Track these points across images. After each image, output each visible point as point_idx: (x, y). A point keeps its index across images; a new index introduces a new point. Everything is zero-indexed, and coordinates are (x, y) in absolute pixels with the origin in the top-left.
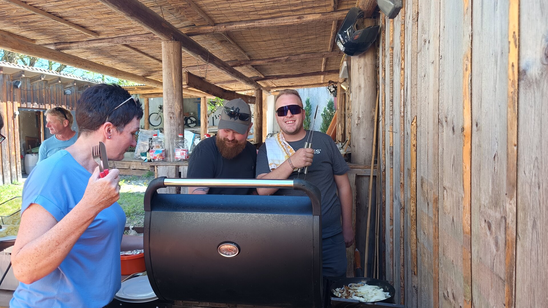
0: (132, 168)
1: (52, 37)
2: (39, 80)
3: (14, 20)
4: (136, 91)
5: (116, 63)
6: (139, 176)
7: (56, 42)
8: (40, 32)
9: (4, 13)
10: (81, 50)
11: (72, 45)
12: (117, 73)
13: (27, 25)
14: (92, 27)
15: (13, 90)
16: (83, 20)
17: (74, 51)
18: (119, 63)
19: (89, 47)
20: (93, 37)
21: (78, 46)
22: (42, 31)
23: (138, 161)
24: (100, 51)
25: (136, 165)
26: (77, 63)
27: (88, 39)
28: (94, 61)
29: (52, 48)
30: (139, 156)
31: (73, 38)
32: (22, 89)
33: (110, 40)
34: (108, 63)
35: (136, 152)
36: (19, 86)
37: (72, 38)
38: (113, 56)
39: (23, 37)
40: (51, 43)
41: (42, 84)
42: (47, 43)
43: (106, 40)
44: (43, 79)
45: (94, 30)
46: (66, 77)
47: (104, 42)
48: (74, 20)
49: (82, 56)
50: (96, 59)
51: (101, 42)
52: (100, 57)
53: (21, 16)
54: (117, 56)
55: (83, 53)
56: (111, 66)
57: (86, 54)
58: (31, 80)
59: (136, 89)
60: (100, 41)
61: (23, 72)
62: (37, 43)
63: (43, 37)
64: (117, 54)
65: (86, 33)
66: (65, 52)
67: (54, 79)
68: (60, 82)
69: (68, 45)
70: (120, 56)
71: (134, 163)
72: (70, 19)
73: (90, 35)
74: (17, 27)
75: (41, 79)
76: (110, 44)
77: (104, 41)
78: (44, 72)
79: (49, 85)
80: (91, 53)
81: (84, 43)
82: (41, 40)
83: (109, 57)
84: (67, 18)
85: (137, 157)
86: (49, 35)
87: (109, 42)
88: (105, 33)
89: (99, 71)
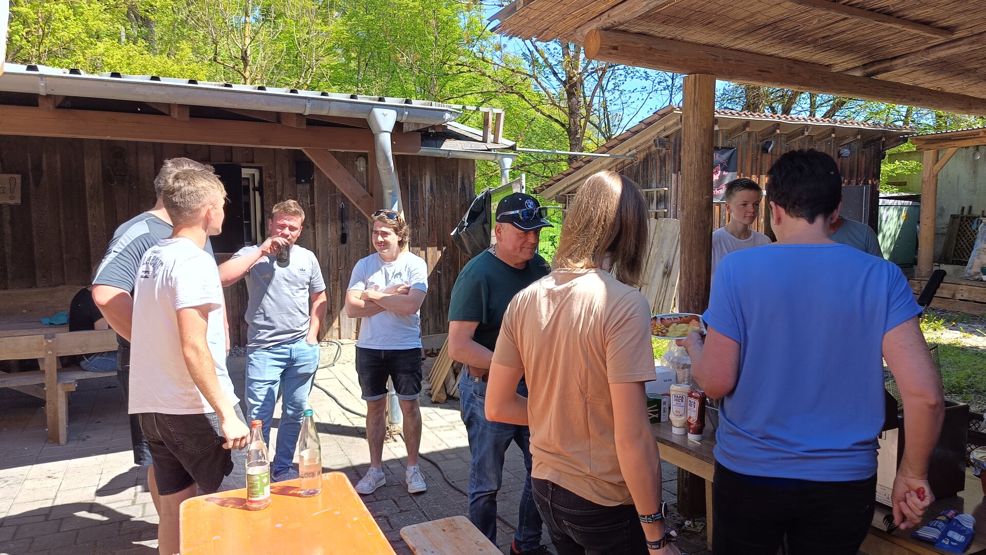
0: (959, 296)
1: (862, 53)
2: (801, 137)
3: (809, 36)
5: (970, 83)
6: (975, 316)
7: (866, 61)
8: (844, 50)
9: (798, 27)
10: (907, 70)
11: (894, 63)
12: (970, 104)
13: (828, 44)
14: (943, 19)
15: (761, 156)
16: (931, 10)
17: (899, 75)
18: (976, 83)
19: (929, 59)
20: (941, 39)
21: (906, 62)
22: (847, 47)
23: (974, 283)
24: (944, 66)
25: (970, 292)
26: (898, 95)
27: (928, 46)
28: (926, 86)
29: (858, 73)
30: (977, 273)
31: (899, 50)
32: (774, 153)
33: (974, 38)
34: (953, 86)
35: (969, 265)
36: (769, 150)
37: (899, 48)
38: (969, 70)
39: (813, 64)
40: (857, 65)
41: (804, 143)
42: (850, 66)
43: (965, 41)
44: (806, 133)
45: (945, 24)
46: (845, 125)
47: (960, 46)
48: (913, 14)
49: (906, 81)
50: (930, 82)
51: (954, 47)
52: (940, 77)
53: (822, 27)
54: (977, 69)
55: (906, 76)
56: (957, 91)
57: (915, 74)
58: (788, 138)
60: (952, 45)
61: (778, 125)
62: (834, 70)
63: (846, 58)
64: (978, 66)
65: (928, 35)
66: (881, 77)
67: (824, 132)
68: (833, 135)
69: (887, 64)
70: (983, 69)
71: (965, 288)
72: (906, 13)
73: (937, 36)
74: (810, 48)
75: (803, 134)
76: (972, 46)
77: (960, 43)
78: (809, 122)
79: (815, 143)
80: (924, 72)
81: (919, 54)
82: (841, 63)
83: (959, 74)
84: (901, 13)
85: (971, 276)
86: (858, 52)
87: (973, 43)
88: (967, 26)
89: (937, 104)
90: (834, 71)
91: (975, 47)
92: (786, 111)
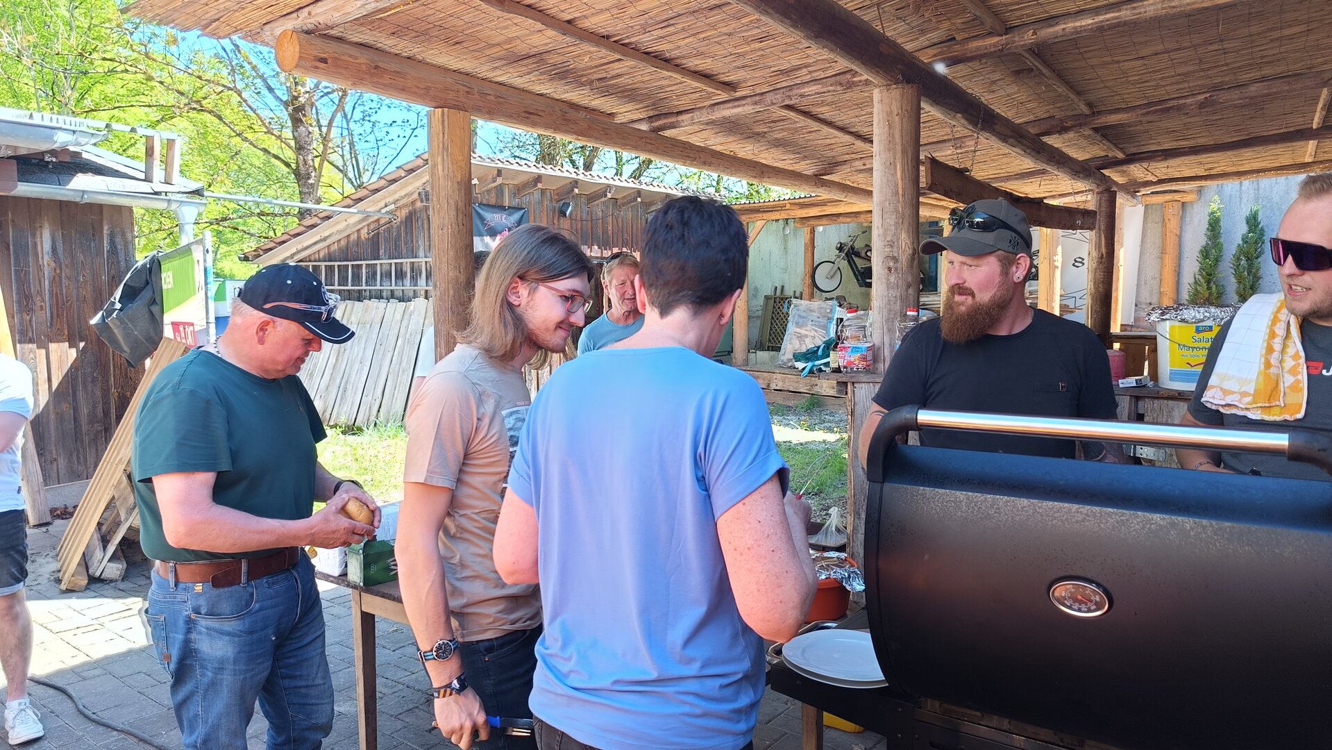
0: (773, 386)
1: (645, 104)
2: (604, 199)
3: (583, 76)
4: (789, 211)
5: (761, 149)
6: (789, 407)
7: (651, 113)
8: (626, 97)
9: (569, 63)
10: (696, 128)
11: (681, 118)
12: (762, 173)
13: (605, 87)
14: (723, 73)
15: (558, 221)
16: (709, 60)
17: (686, 131)
18: (767, 149)
19: (714, 118)
20: (724, 96)
21: (692, 118)
22: (629, 94)
23: (786, 371)
24: (732, 127)
25: (784, 381)
26: (688, 157)
27: (713, 102)
28: (718, 148)
29: (644, 127)
30: (790, 360)
31: (684, 103)
32: (574, 217)
33: (757, 98)
34: (745, 150)
35: (782, 351)
36: (568, 213)
37: (683, 102)
38: (758, 134)
39: (594, 110)
40: (642, 117)
41: (607, 207)
42: (635, 117)
43: (749, 100)
44: (609, 195)
45: (726, 79)
46: (650, 188)
47: (744, 105)
48: (690, 64)
49: (696, 140)
50: (722, 144)
51: (739, 106)
52: (731, 139)
53: (596, 67)
54: (765, 133)
55: (698, 134)
56: (750, 157)
57: (705, 134)
58: (588, 200)
59: (788, 206)
60: (736, 104)
61: (575, 183)
62: (619, 120)
63: (630, 107)
64: (766, 130)
65: (710, 90)
66: (668, 133)
67: (629, 195)
68: (639, 200)
69: (673, 119)
70: (771, 134)
71: (779, 376)
72: (684, 61)
73: (719, 92)
74: (586, 91)
75: (606, 196)
76: (756, 107)
77: (744, 102)
78: (611, 182)
79: (620, 208)
80: (713, 132)
81: (704, 111)
82: (626, 113)
83: (749, 137)
84: (679, 61)
85: (785, 364)
86: (641, 101)
87: (756, 103)
88: (749, 84)
89: (729, 171)
90: (619, 122)
91: (758, 108)
92: (588, 167)
